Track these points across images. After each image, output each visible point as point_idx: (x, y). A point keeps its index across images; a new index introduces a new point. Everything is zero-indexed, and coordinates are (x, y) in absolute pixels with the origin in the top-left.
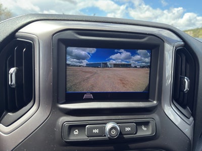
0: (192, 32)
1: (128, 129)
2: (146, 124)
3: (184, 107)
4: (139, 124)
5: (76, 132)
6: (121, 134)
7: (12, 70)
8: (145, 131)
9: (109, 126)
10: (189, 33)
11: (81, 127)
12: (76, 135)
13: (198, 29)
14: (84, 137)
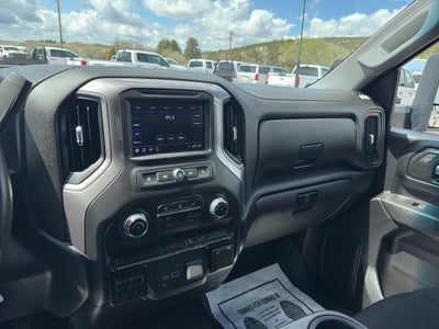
0: (266, 48)
1: (191, 173)
2: (205, 168)
3: (235, 155)
4: (199, 169)
5: (149, 179)
6: (186, 177)
7: (79, 129)
8: (204, 174)
9: (175, 172)
10: (261, 49)
11: (153, 174)
12: (149, 182)
13: (275, 42)
14: (156, 182)
